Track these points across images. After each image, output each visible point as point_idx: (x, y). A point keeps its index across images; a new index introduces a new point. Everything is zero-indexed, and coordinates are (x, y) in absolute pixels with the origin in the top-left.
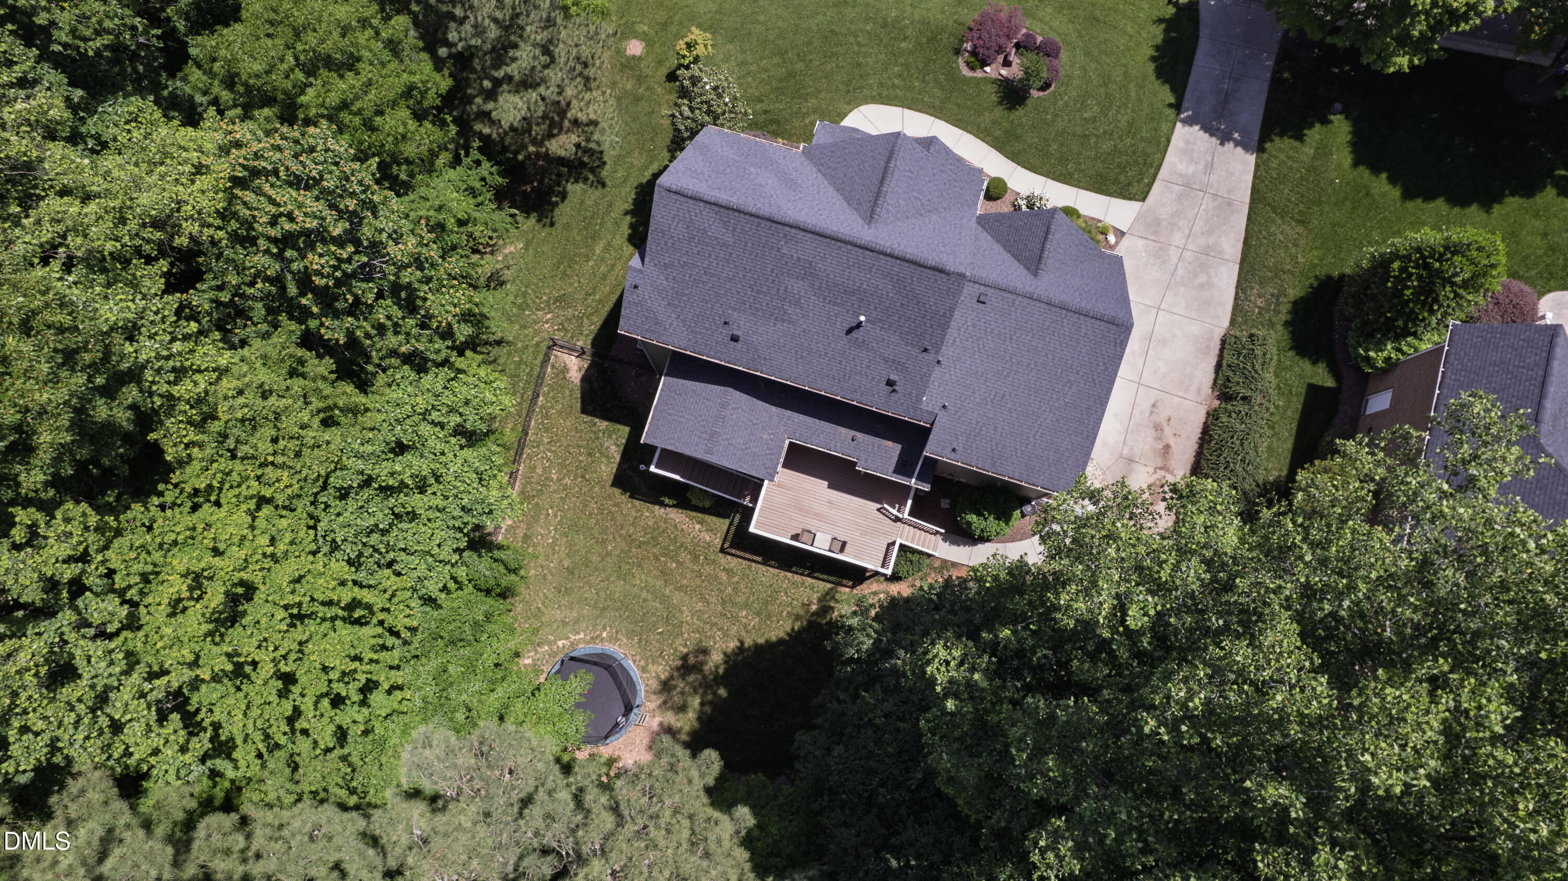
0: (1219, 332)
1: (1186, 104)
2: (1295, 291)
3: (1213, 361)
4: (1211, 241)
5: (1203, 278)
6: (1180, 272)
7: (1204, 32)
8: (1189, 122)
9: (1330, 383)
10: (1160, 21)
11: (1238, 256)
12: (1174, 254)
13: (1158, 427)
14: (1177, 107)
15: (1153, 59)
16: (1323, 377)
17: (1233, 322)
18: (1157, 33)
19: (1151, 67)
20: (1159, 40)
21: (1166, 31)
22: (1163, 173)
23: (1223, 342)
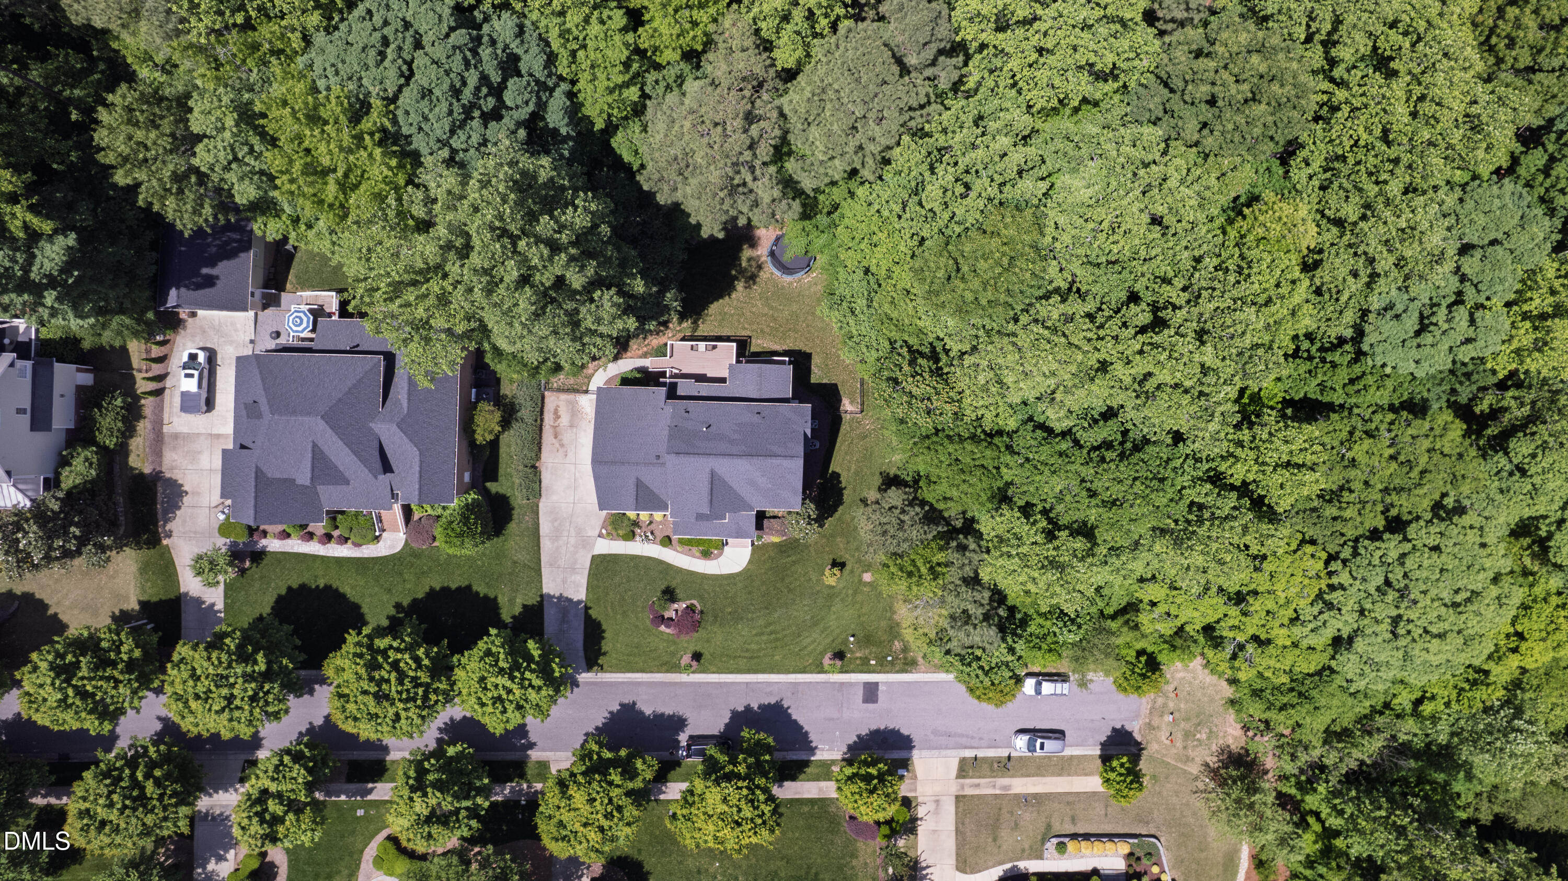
0: (543, 500)
1: (583, 611)
2: (512, 526)
3: (543, 484)
4: (556, 544)
5: (556, 523)
6: (568, 524)
7: (581, 653)
8: (579, 602)
9: (488, 484)
10: (604, 653)
11: (542, 539)
12: (573, 533)
13: (562, 445)
14: (587, 608)
15: (604, 631)
16: (492, 486)
17: (538, 505)
18: (606, 646)
19: (604, 627)
21: (600, 647)
22: (586, 572)
23: (541, 495)
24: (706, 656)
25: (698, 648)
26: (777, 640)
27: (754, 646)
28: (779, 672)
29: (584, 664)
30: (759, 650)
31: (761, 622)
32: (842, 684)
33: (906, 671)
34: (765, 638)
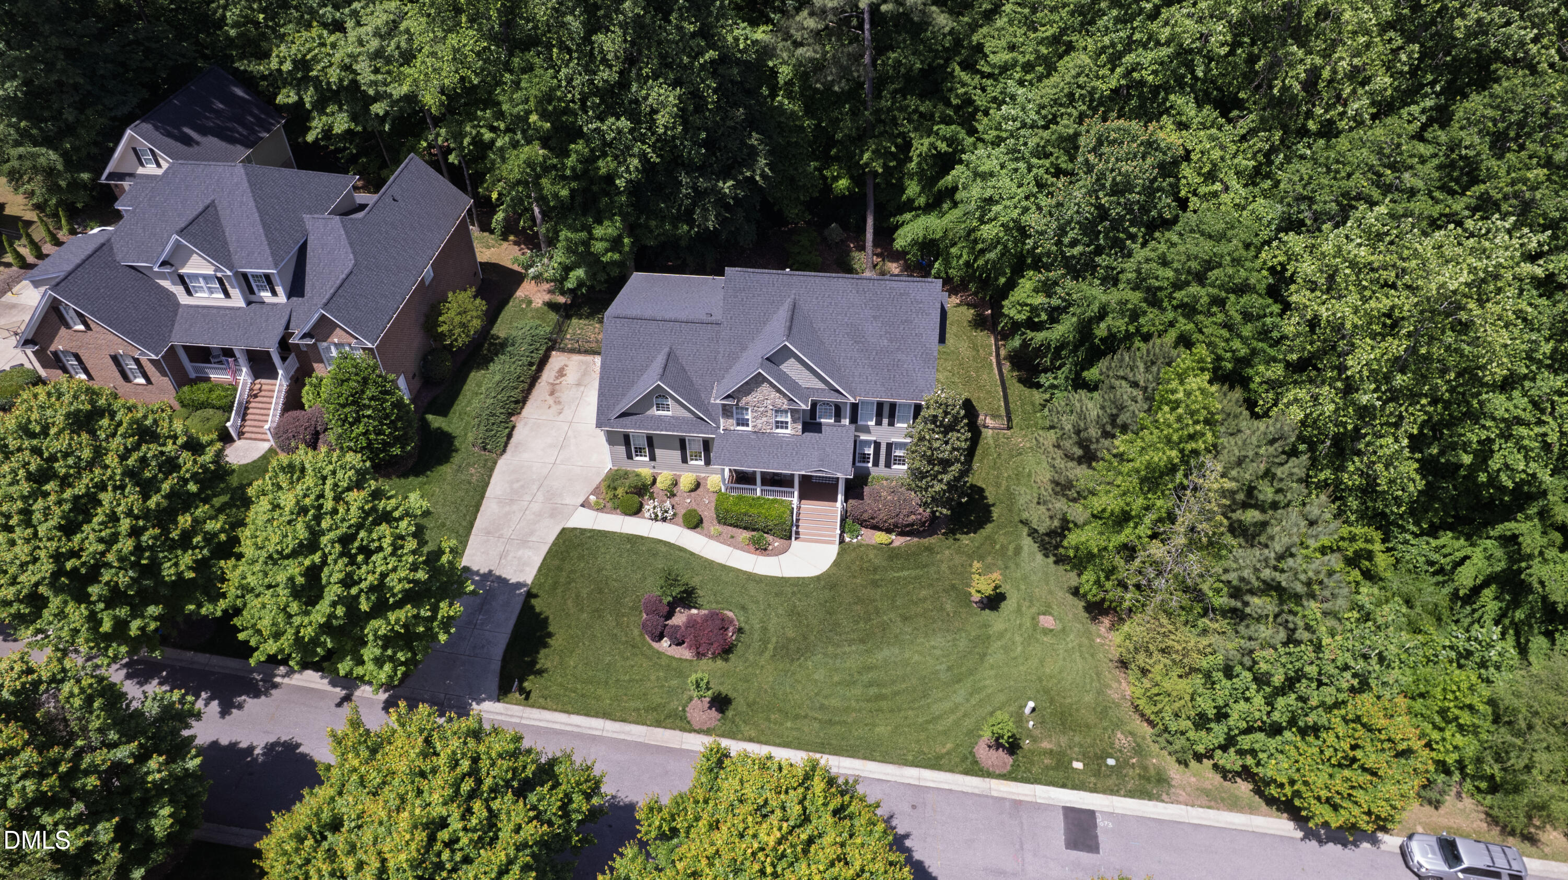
0: (505, 457)
1: (522, 598)
2: (447, 470)
3: (513, 440)
4: (507, 509)
5: (516, 486)
6: (535, 487)
7: (496, 666)
8: (519, 585)
9: (430, 417)
10: (540, 672)
11: (485, 502)
12: (540, 497)
13: (558, 402)
14: (530, 595)
15: (550, 635)
16: (435, 421)
17: (495, 463)
18: (545, 659)
19: (551, 629)
20: (543, 652)
21: (534, 662)
22: (545, 549)
23: (504, 451)
24: (739, 703)
25: (725, 690)
26: (880, 697)
27: (834, 702)
28: (885, 758)
29: (493, 683)
30: (847, 710)
31: (852, 663)
32: (1017, 804)
33: (1149, 796)
34: (857, 691)
